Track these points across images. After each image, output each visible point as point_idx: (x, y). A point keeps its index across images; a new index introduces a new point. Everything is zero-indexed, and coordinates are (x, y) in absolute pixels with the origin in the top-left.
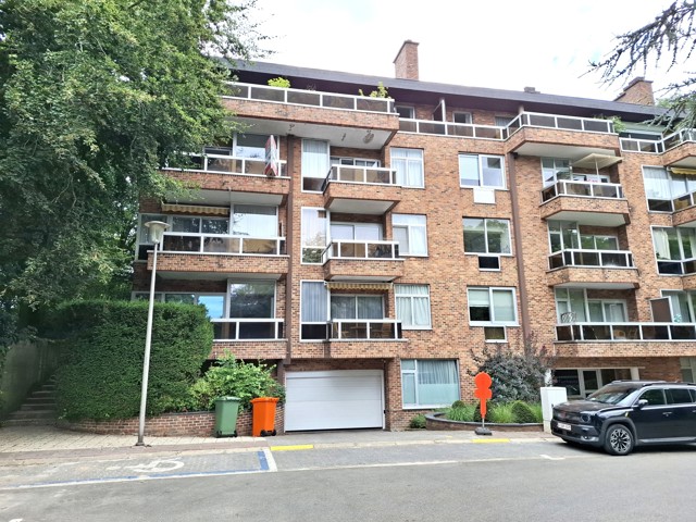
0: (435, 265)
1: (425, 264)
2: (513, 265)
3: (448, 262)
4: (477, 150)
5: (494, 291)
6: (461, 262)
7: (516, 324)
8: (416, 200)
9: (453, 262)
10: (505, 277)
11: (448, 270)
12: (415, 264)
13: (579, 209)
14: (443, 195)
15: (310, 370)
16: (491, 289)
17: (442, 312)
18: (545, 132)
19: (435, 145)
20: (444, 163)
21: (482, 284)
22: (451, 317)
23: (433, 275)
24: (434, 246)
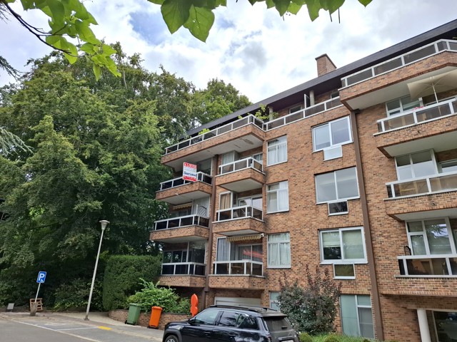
0: (293, 216)
1: (286, 217)
2: (359, 207)
3: (303, 212)
4: (325, 120)
5: (343, 232)
6: (313, 211)
7: (365, 261)
8: (281, 171)
9: (307, 212)
10: (351, 218)
11: (303, 219)
12: (280, 218)
13: (397, 141)
14: (300, 162)
15: (226, 296)
16: (340, 230)
17: (299, 253)
18: (360, 86)
19: (294, 129)
20: (300, 139)
21: (330, 227)
22: (306, 257)
23: (292, 224)
24: (293, 201)
